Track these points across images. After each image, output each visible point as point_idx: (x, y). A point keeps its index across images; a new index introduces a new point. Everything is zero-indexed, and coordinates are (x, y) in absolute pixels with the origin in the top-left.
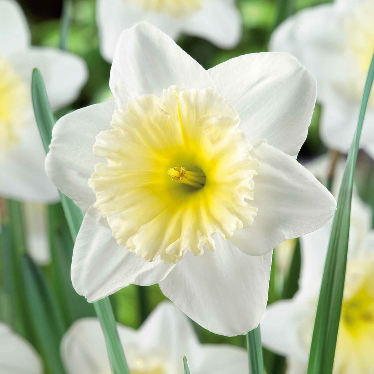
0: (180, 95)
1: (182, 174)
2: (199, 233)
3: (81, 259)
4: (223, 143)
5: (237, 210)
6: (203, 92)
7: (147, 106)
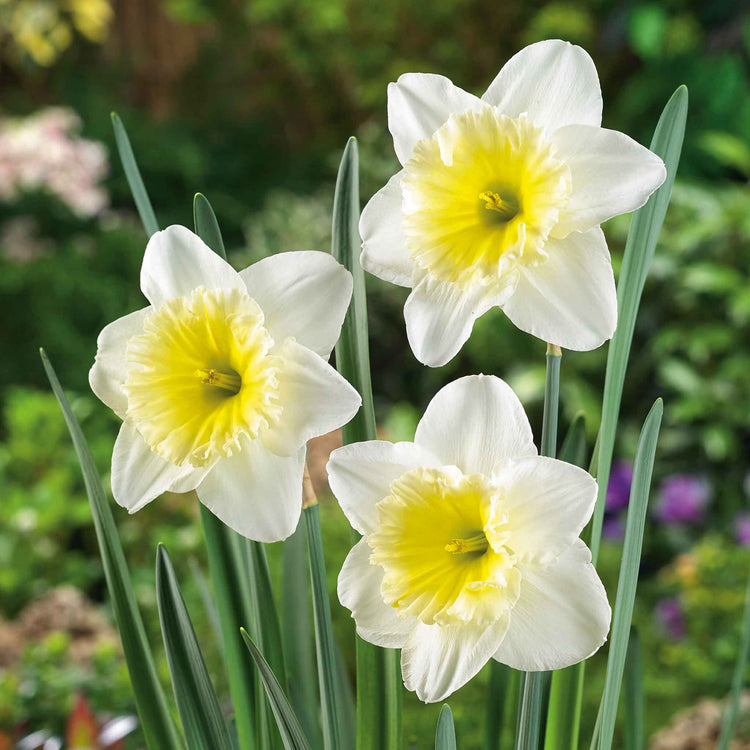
0: (205, 295)
1: (211, 376)
2: (227, 434)
3: (120, 469)
4: (250, 343)
5: (264, 409)
6: (229, 291)
7: (177, 307)
